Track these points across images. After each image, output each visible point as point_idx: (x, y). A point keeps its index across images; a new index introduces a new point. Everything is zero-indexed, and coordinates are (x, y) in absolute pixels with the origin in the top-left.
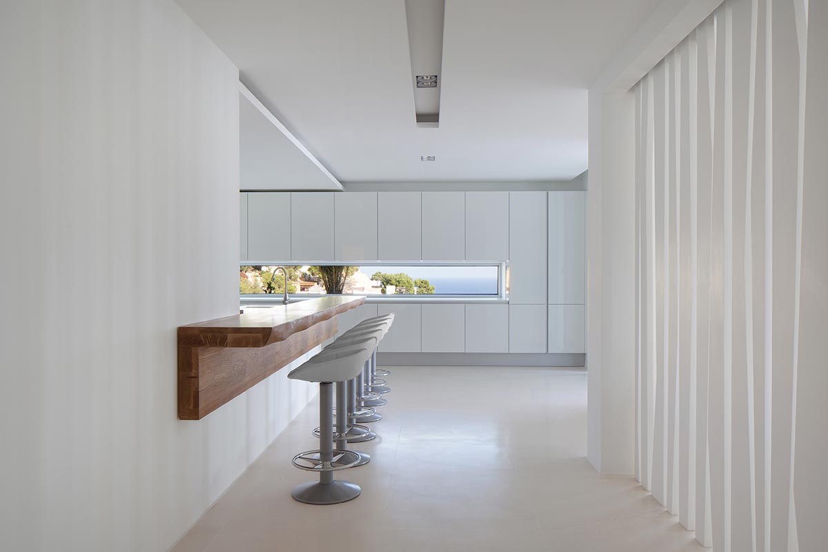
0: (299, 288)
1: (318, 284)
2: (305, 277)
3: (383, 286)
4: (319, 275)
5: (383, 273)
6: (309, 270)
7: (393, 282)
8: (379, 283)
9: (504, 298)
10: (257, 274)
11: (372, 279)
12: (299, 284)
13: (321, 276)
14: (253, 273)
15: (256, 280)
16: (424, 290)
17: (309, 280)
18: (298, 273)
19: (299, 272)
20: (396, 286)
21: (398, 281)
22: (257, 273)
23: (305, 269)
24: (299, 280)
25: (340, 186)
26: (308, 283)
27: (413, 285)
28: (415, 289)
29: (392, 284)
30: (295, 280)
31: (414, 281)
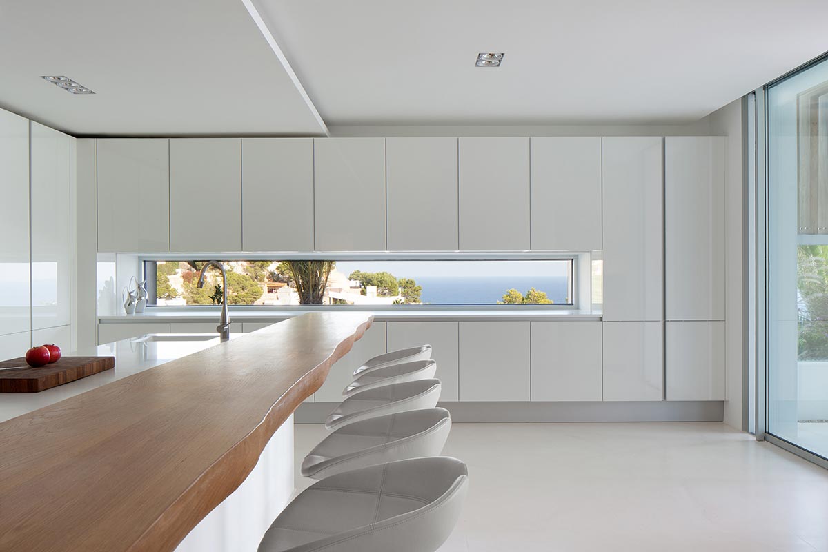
0: (266, 289)
1: (288, 285)
2: (272, 277)
3: (363, 287)
4: (289, 274)
5: (362, 272)
6: (278, 268)
7: (375, 282)
8: (358, 283)
9: (585, 309)
10: (218, 274)
11: (350, 279)
12: (266, 285)
13: (292, 275)
14: (213, 273)
15: (216, 281)
16: (410, 290)
17: (278, 280)
18: (266, 273)
19: (266, 271)
20: (378, 286)
21: (380, 281)
22: (218, 272)
23: (273, 267)
24: (266, 280)
25: (323, 128)
26: (277, 284)
27: (398, 285)
28: (400, 289)
29: (373, 285)
30: (262, 280)
31: (398, 280)
